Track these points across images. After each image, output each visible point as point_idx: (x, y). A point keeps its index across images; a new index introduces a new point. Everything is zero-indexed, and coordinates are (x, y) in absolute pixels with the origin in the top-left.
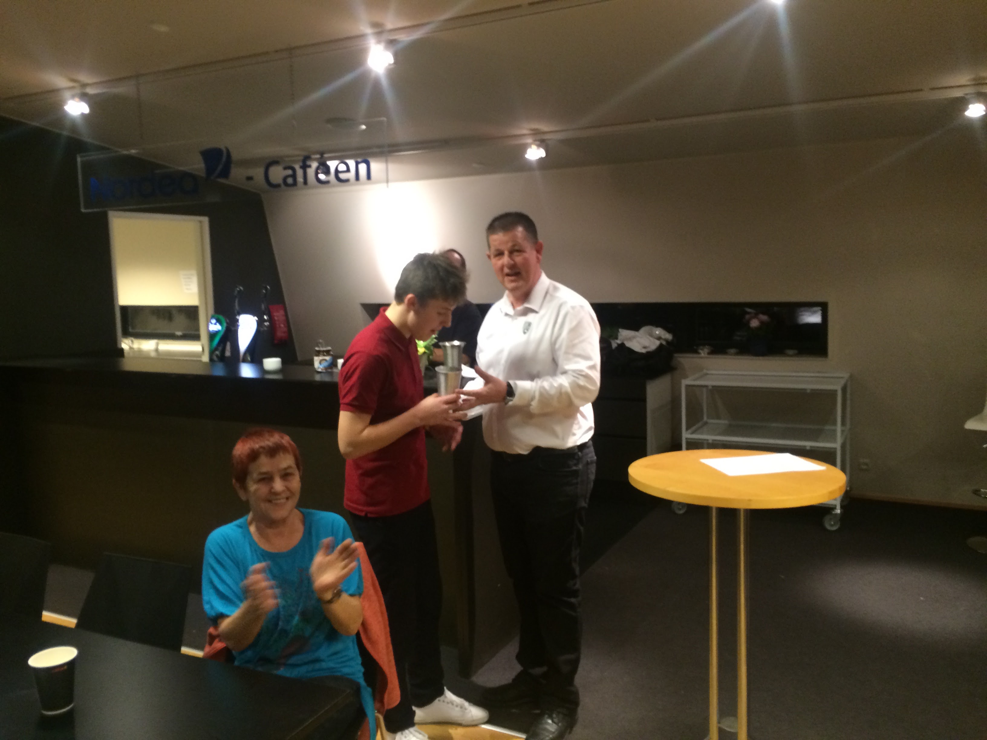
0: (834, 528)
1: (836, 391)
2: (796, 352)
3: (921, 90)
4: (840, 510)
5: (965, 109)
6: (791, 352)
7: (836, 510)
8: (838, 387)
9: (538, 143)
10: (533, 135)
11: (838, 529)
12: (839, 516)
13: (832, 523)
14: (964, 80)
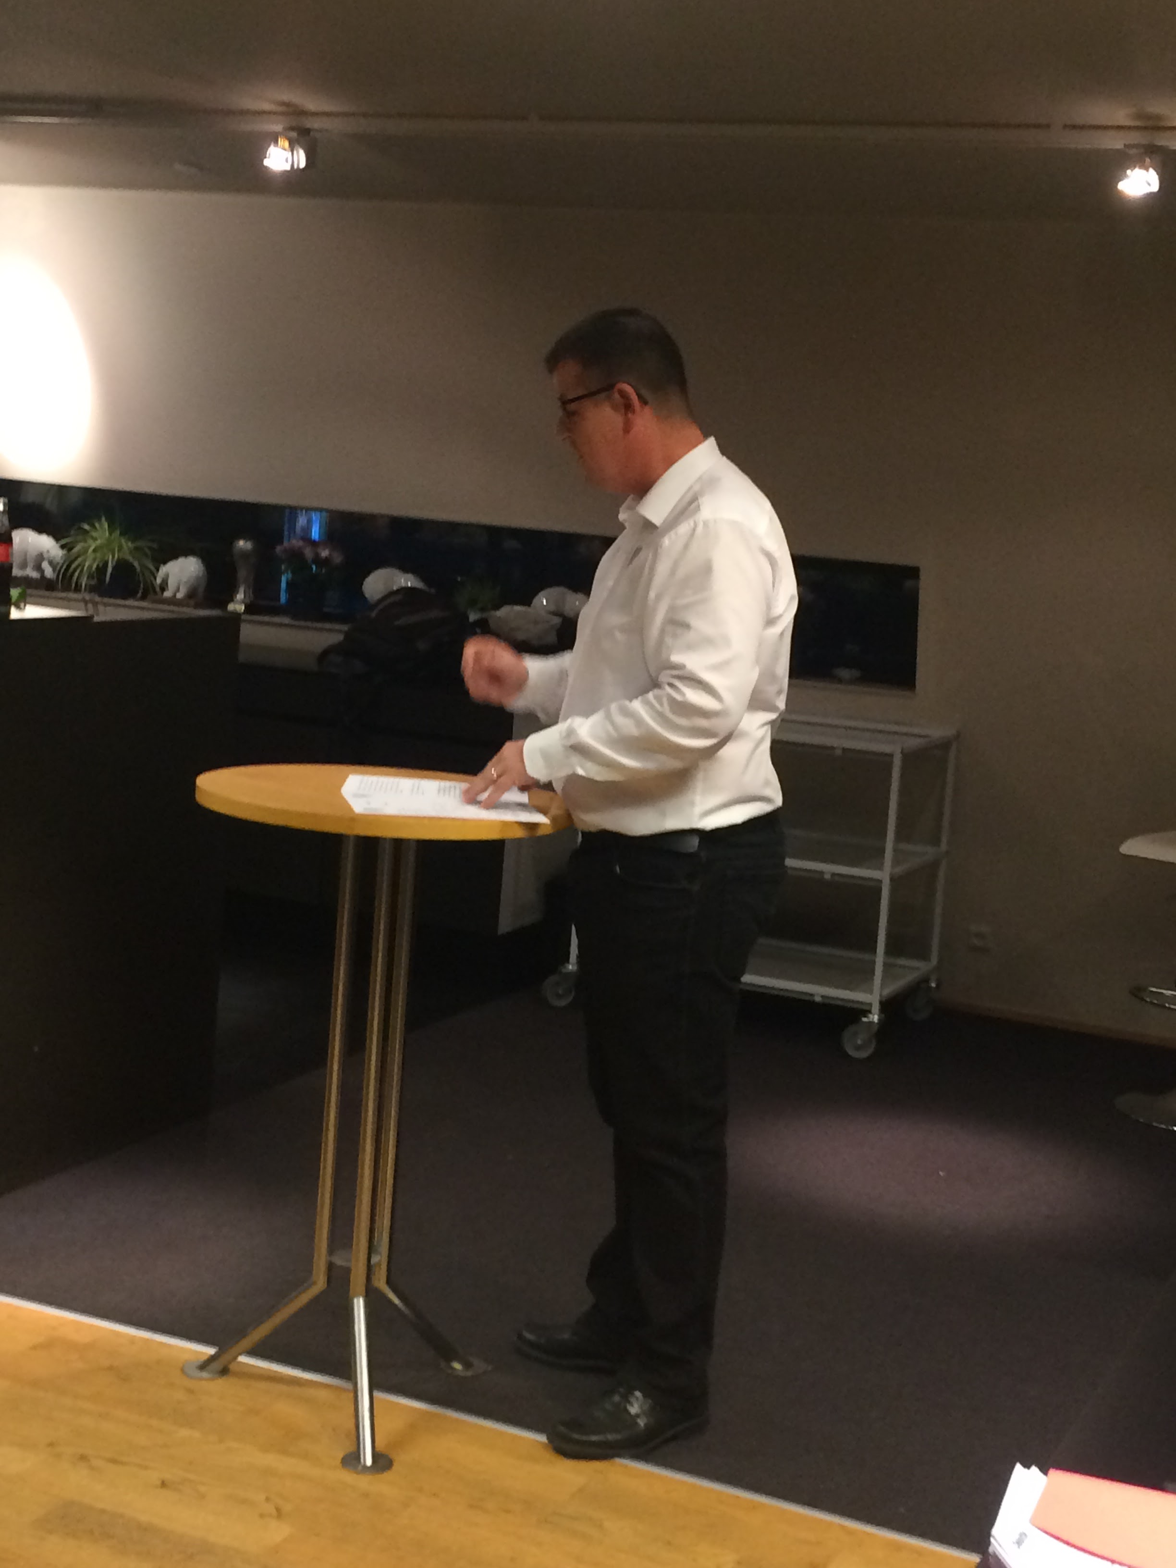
0: (864, 1054)
1: (891, 756)
2: (856, 673)
3: (1048, 126)
4: (879, 1016)
5: (1122, 176)
6: (845, 673)
7: (871, 1016)
8: (894, 749)
9: (294, 134)
10: (283, 114)
11: (869, 1059)
12: (876, 1028)
13: (859, 1042)
14: (1121, 115)
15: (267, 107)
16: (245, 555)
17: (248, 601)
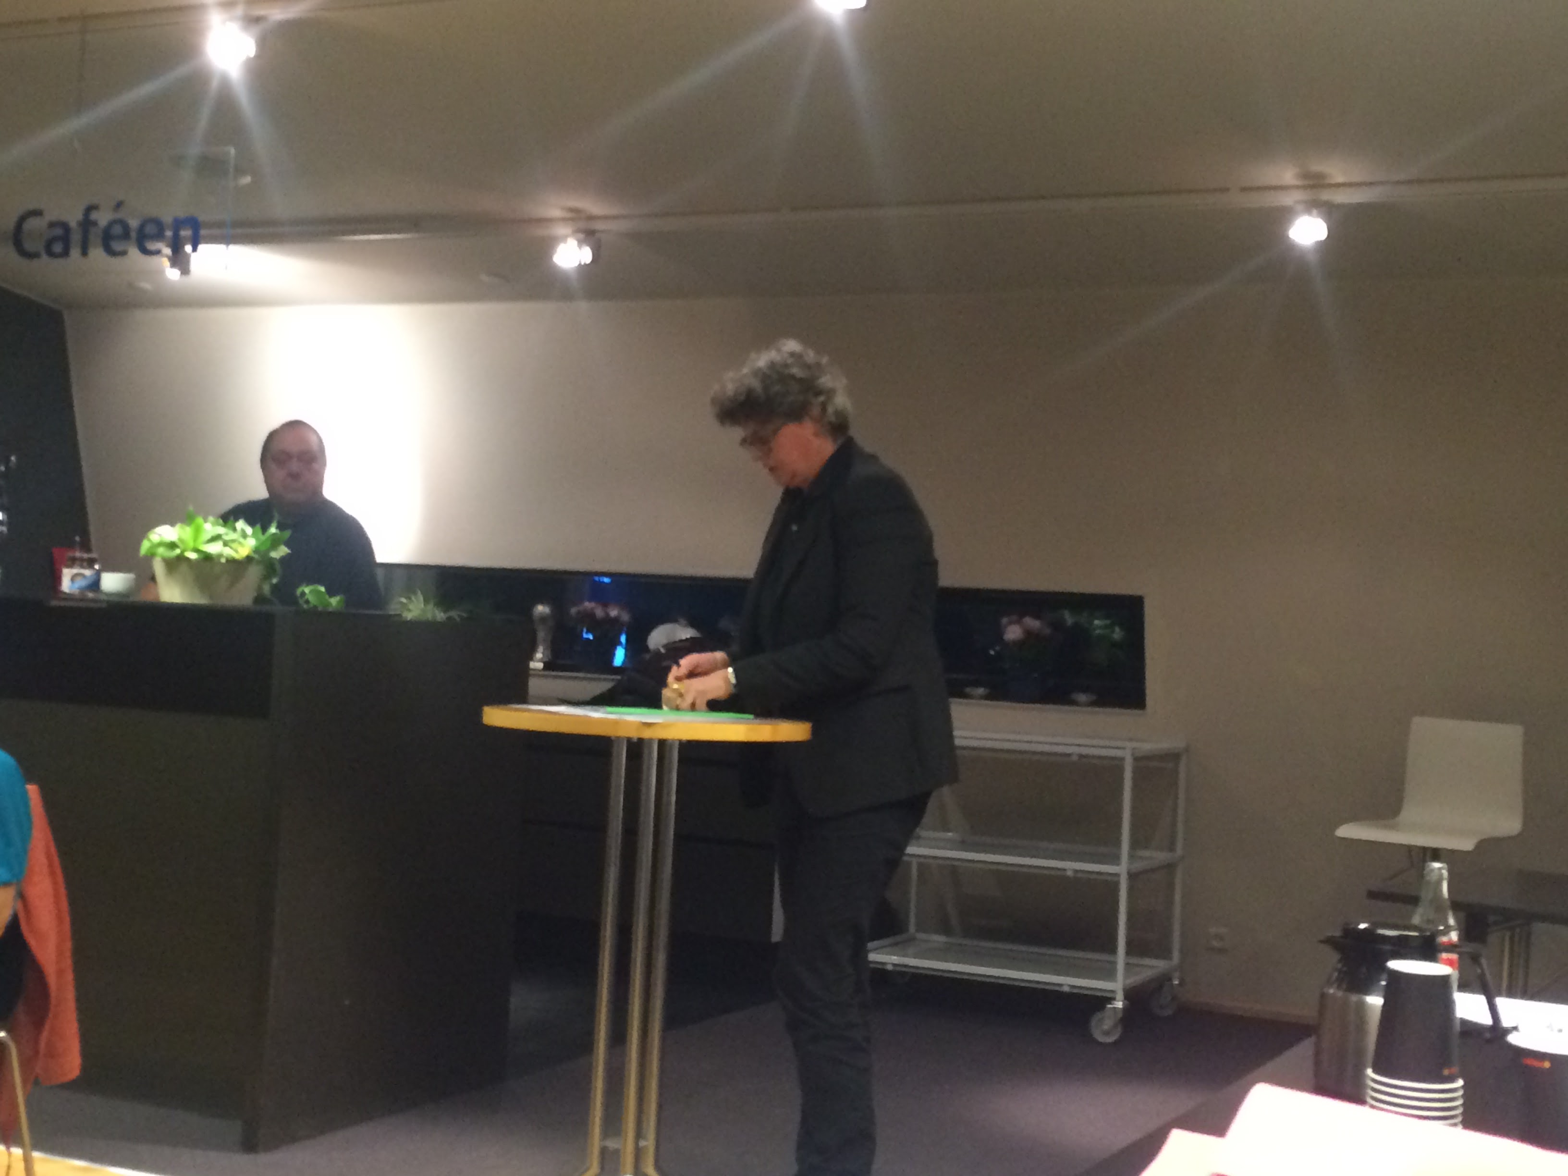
0: (1110, 1039)
1: (1123, 759)
3: (1227, 189)
4: (1123, 1003)
6: (1082, 698)
7: (1115, 1003)
8: (1124, 754)
9: (581, 236)
10: (572, 219)
11: (1115, 1043)
12: (1120, 1015)
13: (1106, 1027)
14: (1288, 175)
15: (556, 213)
16: (543, 619)
17: (546, 660)
